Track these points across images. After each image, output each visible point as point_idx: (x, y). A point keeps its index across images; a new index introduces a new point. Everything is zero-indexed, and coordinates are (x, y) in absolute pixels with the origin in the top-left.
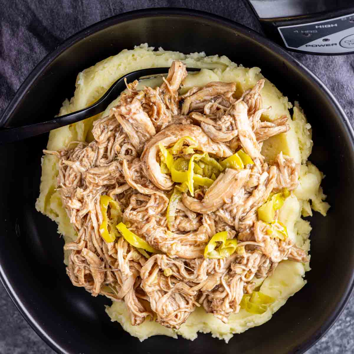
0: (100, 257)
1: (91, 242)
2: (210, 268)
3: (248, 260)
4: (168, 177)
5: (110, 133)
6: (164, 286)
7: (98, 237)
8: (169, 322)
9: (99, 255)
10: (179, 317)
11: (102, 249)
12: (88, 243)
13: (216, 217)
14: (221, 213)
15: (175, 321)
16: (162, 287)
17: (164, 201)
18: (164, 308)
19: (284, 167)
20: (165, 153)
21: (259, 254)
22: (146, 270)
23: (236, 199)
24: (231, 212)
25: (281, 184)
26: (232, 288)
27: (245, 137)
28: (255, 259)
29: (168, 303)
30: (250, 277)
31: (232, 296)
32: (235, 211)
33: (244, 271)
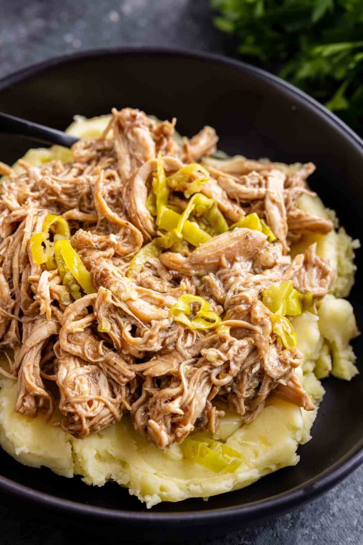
0: (12, 290)
1: (10, 261)
2: (170, 336)
3: (230, 345)
4: (152, 219)
5: (94, 153)
6: (90, 351)
7: (23, 250)
8: (76, 406)
9: (13, 287)
10: (93, 407)
11: (21, 275)
12: (6, 260)
13: (201, 285)
14: (211, 277)
15: (86, 410)
16: (86, 351)
17: (135, 243)
18: (78, 382)
19: (314, 266)
20: (161, 177)
21: (250, 342)
22: (75, 309)
23: (237, 266)
24: (225, 281)
25: (304, 286)
26: (192, 383)
27: (273, 201)
28: (242, 348)
29: (85, 379)
30: (224, 377)
31: (189, 396)
32: (232, 279)
33: (219, 358)
